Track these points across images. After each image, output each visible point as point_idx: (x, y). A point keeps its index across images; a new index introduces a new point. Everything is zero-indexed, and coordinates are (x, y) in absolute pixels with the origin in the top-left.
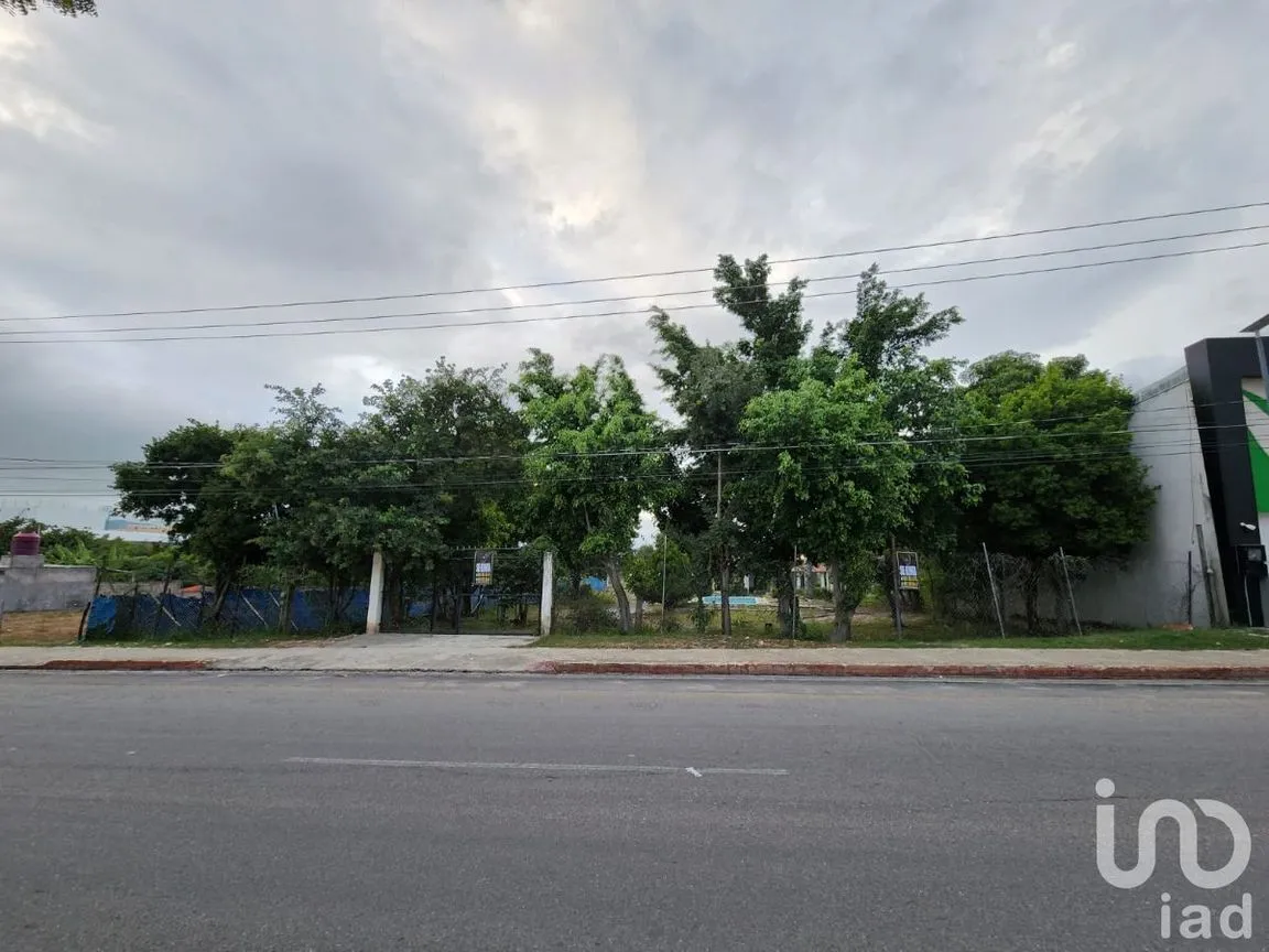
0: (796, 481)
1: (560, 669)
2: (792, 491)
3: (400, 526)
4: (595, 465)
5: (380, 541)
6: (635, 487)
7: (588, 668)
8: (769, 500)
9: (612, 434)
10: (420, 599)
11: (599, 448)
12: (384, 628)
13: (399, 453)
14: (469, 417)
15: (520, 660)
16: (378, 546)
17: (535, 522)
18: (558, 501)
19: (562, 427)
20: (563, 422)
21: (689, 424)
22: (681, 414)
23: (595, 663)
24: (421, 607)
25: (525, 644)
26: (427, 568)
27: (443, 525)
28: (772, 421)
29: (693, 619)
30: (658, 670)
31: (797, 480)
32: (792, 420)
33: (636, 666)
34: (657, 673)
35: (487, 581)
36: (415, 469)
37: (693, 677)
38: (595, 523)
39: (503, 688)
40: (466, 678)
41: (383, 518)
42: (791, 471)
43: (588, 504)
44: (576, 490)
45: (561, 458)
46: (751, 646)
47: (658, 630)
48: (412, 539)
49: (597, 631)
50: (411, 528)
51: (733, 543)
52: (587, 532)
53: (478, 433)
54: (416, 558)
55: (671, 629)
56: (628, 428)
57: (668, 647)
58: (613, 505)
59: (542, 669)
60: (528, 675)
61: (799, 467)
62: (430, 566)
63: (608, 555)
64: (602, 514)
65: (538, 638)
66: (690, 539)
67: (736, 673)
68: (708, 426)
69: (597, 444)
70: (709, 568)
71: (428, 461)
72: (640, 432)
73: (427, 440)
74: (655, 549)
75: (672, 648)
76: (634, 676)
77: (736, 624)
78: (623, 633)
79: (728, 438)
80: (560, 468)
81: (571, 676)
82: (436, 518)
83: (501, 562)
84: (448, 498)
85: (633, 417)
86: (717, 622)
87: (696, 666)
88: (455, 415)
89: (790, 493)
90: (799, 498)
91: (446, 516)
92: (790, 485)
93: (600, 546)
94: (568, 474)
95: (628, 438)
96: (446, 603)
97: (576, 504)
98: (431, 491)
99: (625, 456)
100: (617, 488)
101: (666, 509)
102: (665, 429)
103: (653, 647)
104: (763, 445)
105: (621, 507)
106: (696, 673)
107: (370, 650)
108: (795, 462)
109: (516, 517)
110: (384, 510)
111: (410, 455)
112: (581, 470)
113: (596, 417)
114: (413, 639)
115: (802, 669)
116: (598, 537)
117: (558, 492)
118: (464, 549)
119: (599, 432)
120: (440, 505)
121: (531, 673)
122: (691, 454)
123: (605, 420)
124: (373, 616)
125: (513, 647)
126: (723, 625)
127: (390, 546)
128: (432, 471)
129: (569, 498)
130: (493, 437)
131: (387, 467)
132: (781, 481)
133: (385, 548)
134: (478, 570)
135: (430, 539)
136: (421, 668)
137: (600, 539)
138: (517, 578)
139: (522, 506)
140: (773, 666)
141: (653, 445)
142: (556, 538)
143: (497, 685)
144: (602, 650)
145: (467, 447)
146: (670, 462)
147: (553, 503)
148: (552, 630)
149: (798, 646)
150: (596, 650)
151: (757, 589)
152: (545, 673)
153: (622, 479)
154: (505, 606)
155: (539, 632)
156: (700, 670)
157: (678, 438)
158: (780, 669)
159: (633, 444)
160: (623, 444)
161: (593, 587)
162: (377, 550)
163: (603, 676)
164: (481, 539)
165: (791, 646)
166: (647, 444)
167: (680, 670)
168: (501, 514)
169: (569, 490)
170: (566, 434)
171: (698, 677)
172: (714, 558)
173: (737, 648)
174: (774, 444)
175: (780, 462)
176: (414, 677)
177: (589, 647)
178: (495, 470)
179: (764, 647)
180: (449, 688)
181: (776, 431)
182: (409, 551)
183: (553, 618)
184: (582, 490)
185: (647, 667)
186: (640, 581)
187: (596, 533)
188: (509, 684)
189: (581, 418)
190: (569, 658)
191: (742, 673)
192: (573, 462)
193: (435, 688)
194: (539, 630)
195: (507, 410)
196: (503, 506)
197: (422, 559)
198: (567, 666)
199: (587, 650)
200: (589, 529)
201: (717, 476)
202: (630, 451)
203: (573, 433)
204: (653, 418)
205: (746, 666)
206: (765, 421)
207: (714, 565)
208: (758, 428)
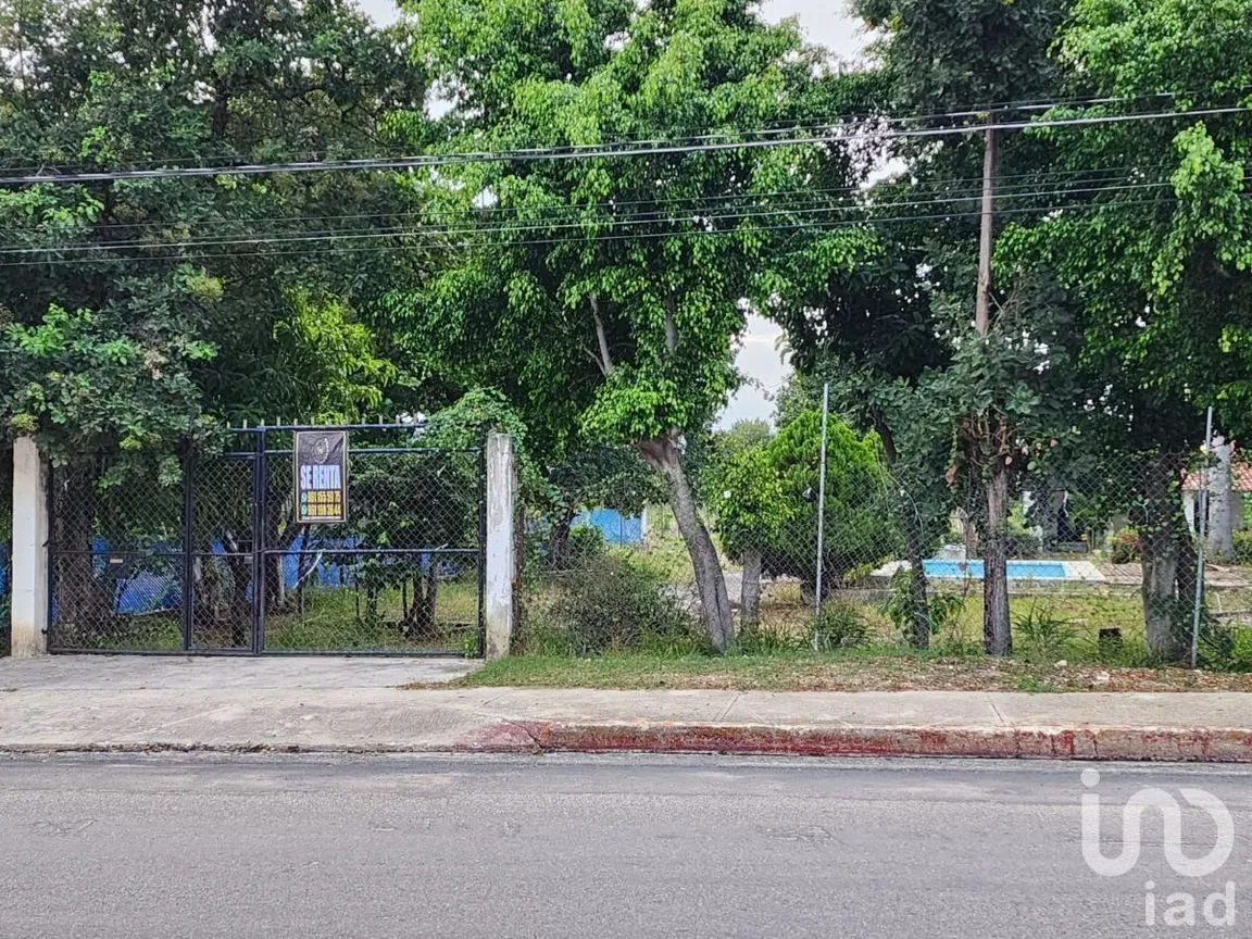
0: (1226, 216)
1: (549, 741)
2: (1207, 247)
3: (79, 363)
4: (622, 183)
5: (29, 406)
6: (735, 248)
7: (626, 740)
8: (1136, 275)
9: (671, 89)
10: (148, 566)
11: (632, 135)
12: (56, 641)
13: (60, 155)
14: (252, 46)
15: (439, 720)
16: (23, 419)
17: (454, 352)
18: (520, 288)
19: (522, 72)
20: (525, 59)
21: (893, 52)
22: (875, 23)
23: (644, 725)
24: (149, 588)
25: (448, 677)
26: (166, 479)
27: (199, 362)
28: (1156, 31)
29: (896, 615)
30: (817, 745)
31: (1229, 212)
32: (1222, 27)
33: (755, 733)
34: (817, 753)
35: (333, 515)
36: (110, 201)
37: (917, 764)
38: (624, 351)
39: (405, 792)
40: (299, 765)
41: (35, 342)
42: (1211, 185)
43: (604, 298)
44: (571, 260)
45: (520, 168)
46: (1071, 686)
47: (805, 644)
48: (116, 400)
49: (634, 644)
50: (113, 368)
51: (1024, 401)
52: (602, 379)
53: (280, 94)
54: (132, 452)
55: (841, 636)
56: (716, 73)
57: (839, 687)
58: (673, 300)
59: (500, 740)
60: (466, 756)
61: (1237, 171)
62: (170, 474)
63: (663, 438)
64: (644, 327)
65: (478, 664)
66: (896, 393)
67: (1036, 754)
68: (957, 57)
69: (627, 121)
70: (951, 472)
71: (146, 178)
72: (751, 80)
73: (137, 116)
74: (774, 430)
75: (852, 689)
76: (753, 761)
77: (1027, 626)
78: (709, 650)
79: (1014, 92)
80: (523, 194)
81: (581, 759)
82: (180, 342)
83: (358, 467)
84: (207, 284)
85: (728, 38)
86: (971, 622)
87: (925, 736)
88: (210, 42)
89: (1203, 250)
90: (1231, 265)
91: (205, 336)
92: (1207, 227)
93: (642, 414)
94: (547, 213)
95: (717, 101)
96: (210, 581)
97: (573, 298)
98: (161, 264)
99: (710, 154)
100: (687, 249)
101: (818, 313)
102: (817, 71)
103: (798, 687)
104: (1126, 108)
105: (698, 306)
106: (925, 754)
107: (32, 698)
108: (1227, 157)
109: (402, 340)
110: (33, 321)
111: (89, 160)
112: (583, 202)
113: (618, 43)
114: (141, 670)
115: (1228, 745)
116: (635, 392)
117: (520, 264)
118: (262, 425)
119: (632, 86)
120: (185, 304)
121: (472, 750)
122: (895, 151)
123: (649, 49)
124: (28, 609)
125: (418, 686)
126: (988, 630)
127: (58, 419)
128: (157, 208)
129: (549, 281)
130: (324, 104)
131: (29, 196)
132: (1177, 216)
133: (44, 422)
134: (305, 485)
135: (169, 397)
136: (174, 741)
137: (642, 396)
138: (402, 510)
139: (419, 307)
140: (1146, 737)
141: (785, 120)
142: (517, 396)
143: (390, 781)
144: (659, 692)
145: (248, 138)
146: (833, 171)
147: (505, 296)
148: (517, 642)
149: (1211, 686)
150: (642, 692)
151: (1068, 537)
152: (509, 749)
153: (700, 225)
154: (373, 583)
155: (481, 648)
156: (934, 744)
157: (858, 98)
158: (1163, 744)
159: (730, 118)
160: (703, 120)
161: (606, 536)
162: (21, 431)
163: (669, 759)
164: (305, 400)
165: (1190, 686)
166: (771, 118)
167: (880, 746)
168: (358, 331)
169: (550, 258)
170: (532, 93)
171: (933, 764)
172: (965, 445)
173: (1034, 689)
174: (1163, 103)
175: (1176, 160)
176: (158, 764)
177: (622, 686)
178: (331, 206)
179: (1111, 688)
180: (262, 792)
181: (1172, 65)
182: (114, 433)
183: (519, 612)
184: (587, 259)
185: (786, 737)
186: (752, 509)
187: (630, 378)
188: (412, 780)
189: (578, 44)
190: (572, 712)
191: (1055, 754)
192: (560, 178)
193: (221, 790)
194: (482, 643)
195: (359, 25)
196: (364, 307)
197: (149, 455)
198: (568, 734)
199: (615, 693)
200: (608, 369)
201: (977, 207)
202: (726, 139)
203: (556, 88)
204: (786, 38)
205: (1068, 737)
206: (1138, 31)
207: (963, 467)
208: (1115, 53)
